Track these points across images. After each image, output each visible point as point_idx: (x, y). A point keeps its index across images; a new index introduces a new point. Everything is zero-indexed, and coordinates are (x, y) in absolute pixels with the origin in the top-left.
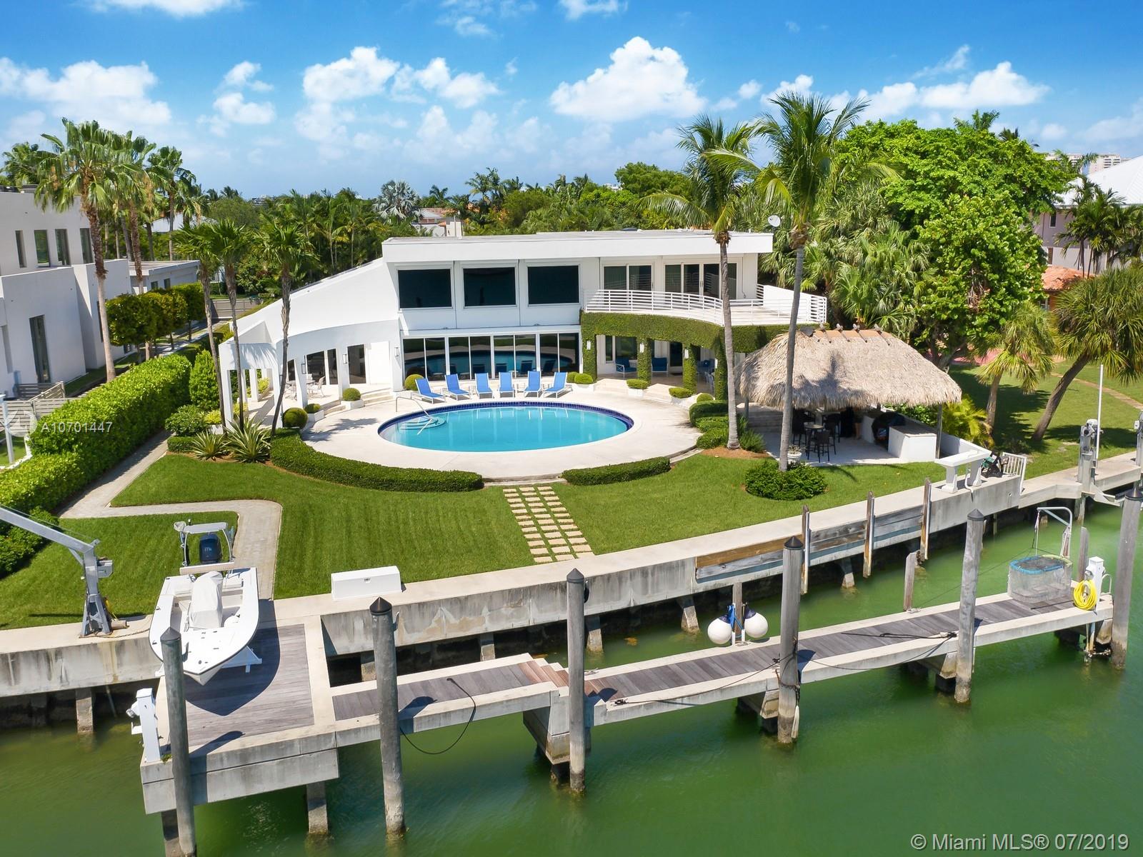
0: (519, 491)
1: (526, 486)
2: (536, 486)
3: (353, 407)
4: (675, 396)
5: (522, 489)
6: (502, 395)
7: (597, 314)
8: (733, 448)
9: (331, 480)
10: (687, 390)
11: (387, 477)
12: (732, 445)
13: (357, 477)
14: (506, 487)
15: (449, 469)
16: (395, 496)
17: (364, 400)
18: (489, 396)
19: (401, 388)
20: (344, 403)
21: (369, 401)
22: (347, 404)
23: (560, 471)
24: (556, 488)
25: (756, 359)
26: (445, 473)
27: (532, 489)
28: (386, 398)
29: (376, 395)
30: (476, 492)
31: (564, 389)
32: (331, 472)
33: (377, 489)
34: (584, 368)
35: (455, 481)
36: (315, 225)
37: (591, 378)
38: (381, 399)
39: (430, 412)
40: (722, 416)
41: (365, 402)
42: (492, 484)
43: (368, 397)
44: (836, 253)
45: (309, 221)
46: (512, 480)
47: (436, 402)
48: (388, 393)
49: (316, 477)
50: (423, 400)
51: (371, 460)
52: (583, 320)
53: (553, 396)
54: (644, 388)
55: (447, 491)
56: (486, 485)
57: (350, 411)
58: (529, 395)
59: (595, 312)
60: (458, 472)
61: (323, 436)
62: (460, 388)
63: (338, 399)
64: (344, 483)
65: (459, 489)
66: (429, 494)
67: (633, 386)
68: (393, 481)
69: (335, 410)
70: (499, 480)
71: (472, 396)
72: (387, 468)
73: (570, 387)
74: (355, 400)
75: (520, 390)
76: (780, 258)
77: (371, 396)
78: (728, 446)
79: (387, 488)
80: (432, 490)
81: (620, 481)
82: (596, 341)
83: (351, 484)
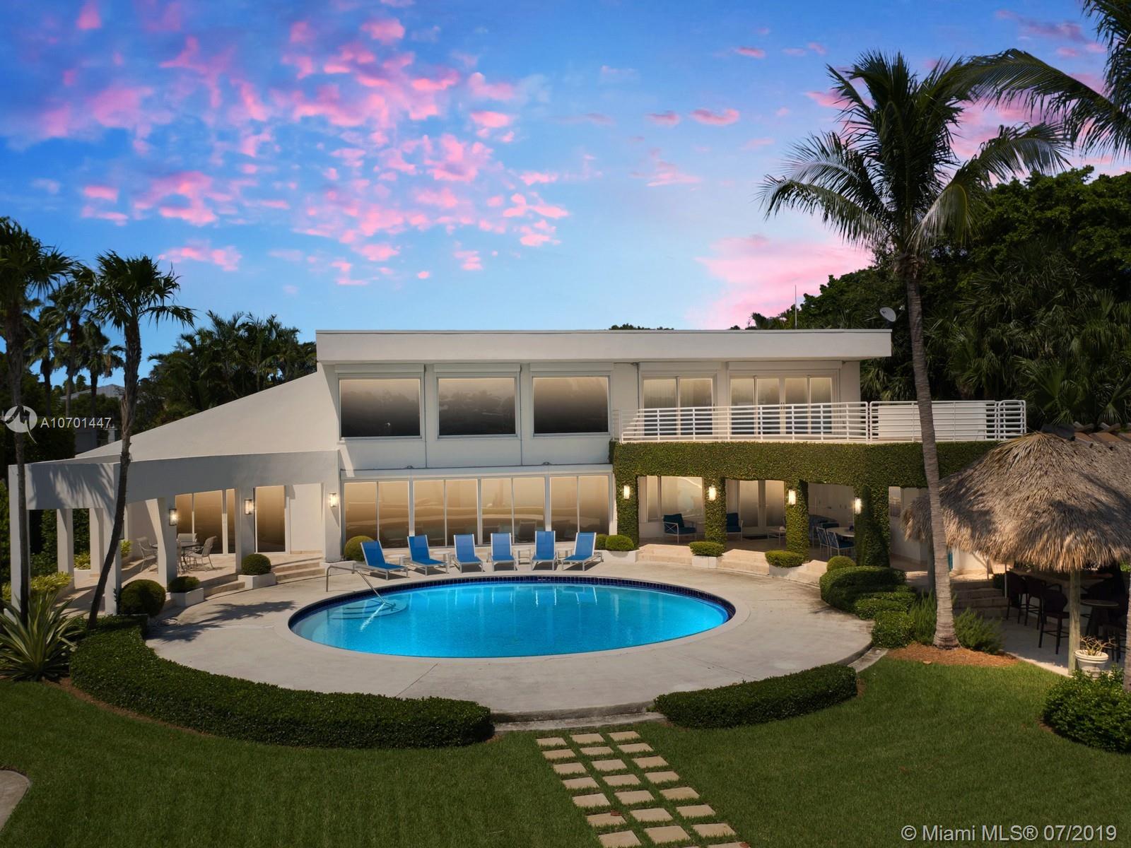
0: (572, 745)
1: (583, 731)
2: (605, 731)
3: (257, 585)
4: (777, 564)
5: (578, 739)
6: (497, 568)
7: (640, 444)
8: (947, 645)
9: (170, 719)
10: (797, 555)
11: (286, 714)
12: (946, 640)
13: (222, 713)
14: (543, 735)
15: (419, 693)
16: (297, 758)
17: (277, 574)
18: (477, 568)
19: (339, 556)
20: (242, 578)
21: (285, 577)
22: (247, 580)
23: (651, 696)
24: (646, 732)
25: (961, 484)
26: (411, 703)
27: (598, 738)
28: (313, 573)
29: (298, 567)
30: (480, 746)
31: (590, 560)
32: (171, 701)
33: (262, 740)
34: (619, 527)
35: (433, 724)
36: (236, 353)
37: (631, 542)
38: (304, 573)
39: (383, 591)
40: (887, 590)
41: (279, 578)
42: (510, 727)
43: (284, 569)
44: (1011, 342)
45: (230, 347)
46: (552, 717)
47: (392, 577)
48: (318, 564)
49: (142, 711)
50: (373, 575)
51: (259, 676)
52: (616, 453)
53: (578, 567)
54: (718, 555)
55: (415, 746)
56: (500, 729)
57: (249, 591)
58: (537, 567)
59: (635, 442)
60: (439, 701)
61: (188, 633)
62: (431, 557)
63: (233, 571)
64: (195, 726)
65: (442, 742)
66: (376, 752)
67: (699, 552)
68: (298, 724)
69: (226, 589)
70: (526, 718)
71: (449, 570)
72: (288, 693)
73: (599, 555)
74: (261, 573)
75: (522, 560)
76: (881, 376)
77: (289, 568)
78: (937, 641)
79: (284, 739)
80: (382, 743)
81: (779, 717)
82: (637, 485)
83: (208, 729)
